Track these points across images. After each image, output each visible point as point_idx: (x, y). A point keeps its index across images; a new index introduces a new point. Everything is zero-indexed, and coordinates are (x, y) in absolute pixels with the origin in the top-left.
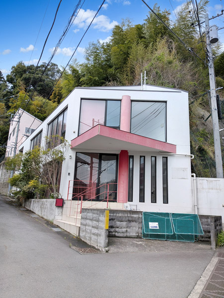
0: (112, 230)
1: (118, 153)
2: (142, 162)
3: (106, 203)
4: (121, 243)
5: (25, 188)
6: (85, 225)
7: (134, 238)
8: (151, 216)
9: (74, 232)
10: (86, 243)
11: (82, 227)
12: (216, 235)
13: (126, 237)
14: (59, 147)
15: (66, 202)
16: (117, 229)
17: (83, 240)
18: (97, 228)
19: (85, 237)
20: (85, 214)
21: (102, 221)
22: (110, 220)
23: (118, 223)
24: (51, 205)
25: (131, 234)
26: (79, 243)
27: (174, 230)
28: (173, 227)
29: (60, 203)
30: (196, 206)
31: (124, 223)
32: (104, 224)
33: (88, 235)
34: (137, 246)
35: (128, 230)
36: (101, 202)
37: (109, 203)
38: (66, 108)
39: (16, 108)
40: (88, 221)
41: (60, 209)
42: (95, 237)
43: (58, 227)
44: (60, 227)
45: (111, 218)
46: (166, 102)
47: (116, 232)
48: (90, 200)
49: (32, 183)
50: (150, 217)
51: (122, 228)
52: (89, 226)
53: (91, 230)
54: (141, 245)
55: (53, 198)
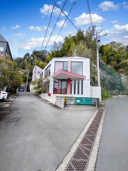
0: (66, 103)
1: (67, 79)
2: (75, 82)
3: (64, 94)
4: (68, 106)
5: (39, 90)
6: (57, 101)
9: (54, 103)
10: (58, 106)
12: (98, 104)
14: (48, 77)
15: (51, 94)
18: (61, 102)
20: (57, 98)
22: (65, 100)
23: (67, 101)
24: (47, 95)
25: (71, 104)
26: (56, 106)
27: (84, 102)
29: (49, 95)
30: (91, 95)
31: (69, 101)
32: (63, 101)
33: (58, 104)
34: (73, 107)
36: (62, 94)
38: (50, 65)
39: (35, 65)
41: (50, 97)
42: (61, 105)
43: (49, 102)
46: (82, 62)
48: (58, 94)
49: (40, 89)
50: (77, 99)
51: (69, 102)
52: (59, 101)
55: (47, 93)
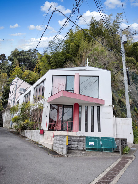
0: (70, 146)
2: (86, 108)
3: (67, 132)
4: (74, 153)
5: (22, 124)
6: (56, 143)
7: (81, 150)
8: (90, 138)
9: (50, 147)
10: (56, 153)
11: (54, 144)
12: (123, 148)
13: (77, 150)
15: (45, 131)
16: (72, 146)
17: (55, 151)
18: (62, 145)
19: (56, 149)
20: (56, 137)
21: (64, 141)
22: (69, 141)
23: (73, 143)
24: (37, 133)
25: (80, 148)
26: (53, 152)
27: (102, 146)
28: (101, 144)
29: (42, 132)
30: (116, 133)
31: (76, 143)
32: (66, 143)
33: (57, 149)
34: (82, 154)
35: (78, 146)
36: (64, 132)
37: (68, 132)
40: (57, 141)
41: (42, 136)
42: (61, 149)
44: (42, 145)
45: (69, 140)
47: (72, 147)
48: (58, 131)
49: (26, 121)
51: (75, 145)
52: (58, 144)
53: (59, 146)
54: (84, 153)
55: (38, 129)
